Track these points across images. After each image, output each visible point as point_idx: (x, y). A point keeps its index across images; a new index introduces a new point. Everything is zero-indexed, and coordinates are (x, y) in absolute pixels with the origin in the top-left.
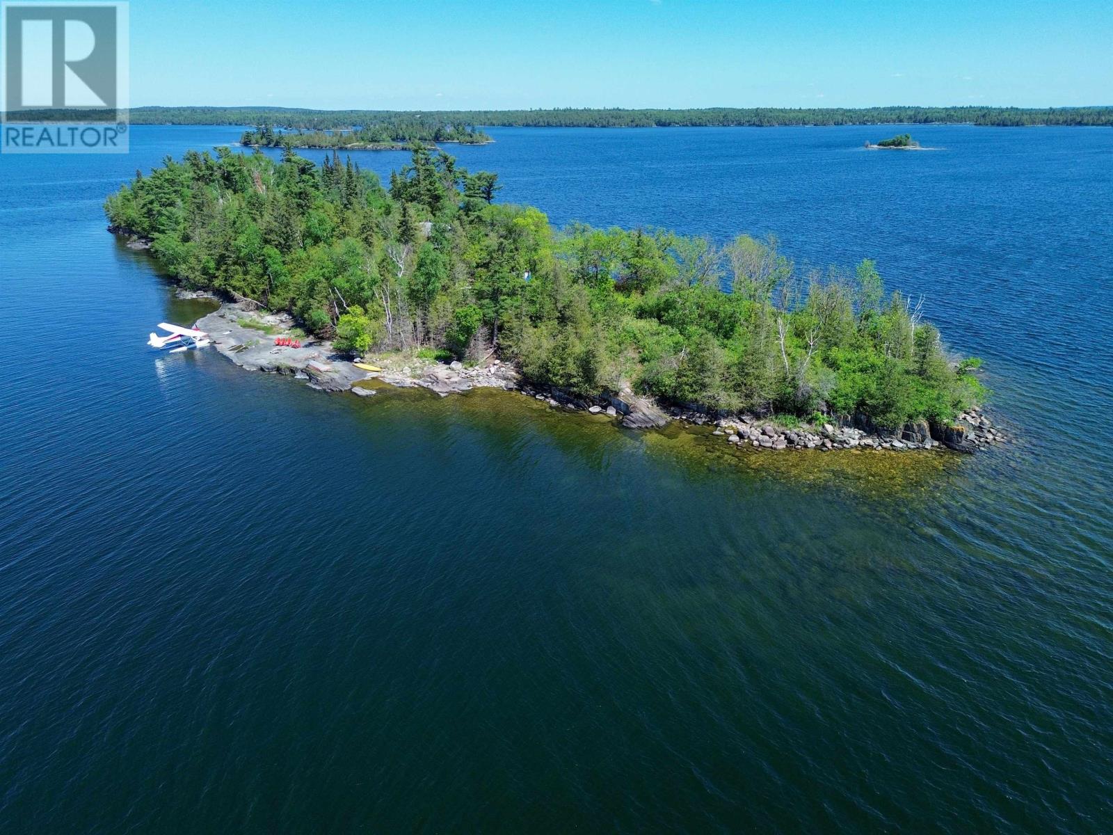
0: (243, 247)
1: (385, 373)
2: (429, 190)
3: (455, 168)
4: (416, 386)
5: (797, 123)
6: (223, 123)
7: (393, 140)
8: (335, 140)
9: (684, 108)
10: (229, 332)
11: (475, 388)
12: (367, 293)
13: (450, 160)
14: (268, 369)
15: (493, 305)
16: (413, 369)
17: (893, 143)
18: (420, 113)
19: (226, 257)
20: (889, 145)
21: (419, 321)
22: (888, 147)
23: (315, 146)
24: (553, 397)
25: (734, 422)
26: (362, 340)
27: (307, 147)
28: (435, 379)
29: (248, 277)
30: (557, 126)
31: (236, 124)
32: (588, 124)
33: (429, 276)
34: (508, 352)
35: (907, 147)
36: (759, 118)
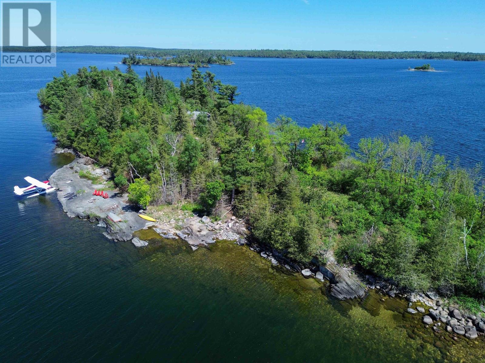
0: (87, 127)
1: (158, 223)
2: (199, 92)
3: (215, 80)
4: (177, 238)
5: (371, 58)
6: (118, 53)
7: (190, 62)
8: (163, 62)
9: (319, 50)
10: (70, 182)
11: (218, 241)
12: (150, 167)
13: (212, 76)
14: (82, 217)
15: (232, 180)
16: (177, 220)
17: (422, 68)
18: (203, 50)
19: (79, 131)
20: (420, 69)
21: (184, 185)
22: (420, 70)
23: (154, 64)
24: (274, 256)
25: (421, 296)
26: (145, 199)
27: (151, 65)
28: (191, 230)
29: (90, 144)
30: (262, 57)
31: (123, 54)
32: (276, 56)
33: (191, 157)
34: (241, 212)
35: (428, 70)
36: (354, 55)
